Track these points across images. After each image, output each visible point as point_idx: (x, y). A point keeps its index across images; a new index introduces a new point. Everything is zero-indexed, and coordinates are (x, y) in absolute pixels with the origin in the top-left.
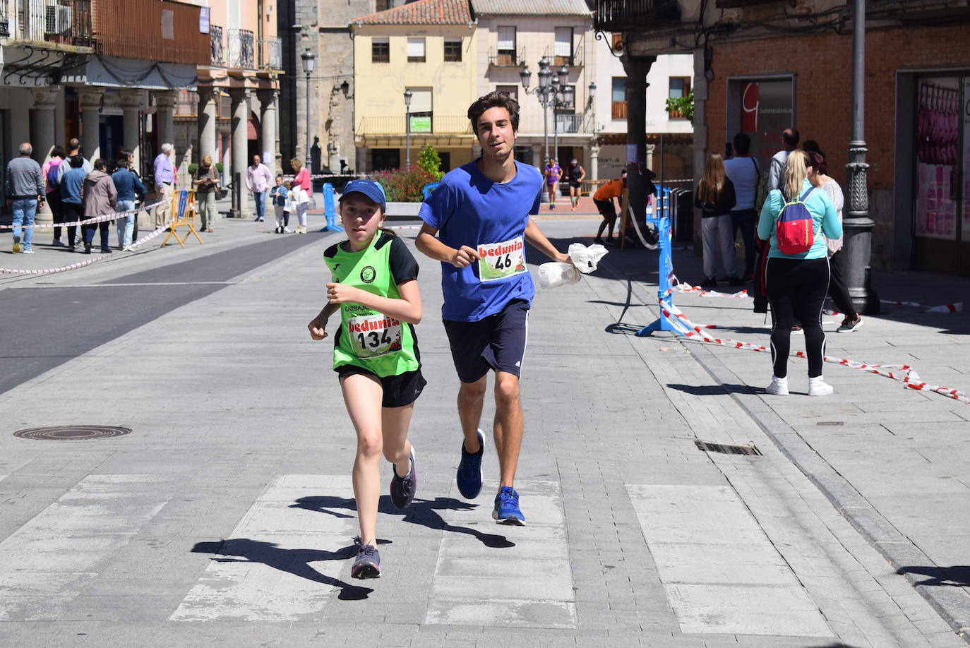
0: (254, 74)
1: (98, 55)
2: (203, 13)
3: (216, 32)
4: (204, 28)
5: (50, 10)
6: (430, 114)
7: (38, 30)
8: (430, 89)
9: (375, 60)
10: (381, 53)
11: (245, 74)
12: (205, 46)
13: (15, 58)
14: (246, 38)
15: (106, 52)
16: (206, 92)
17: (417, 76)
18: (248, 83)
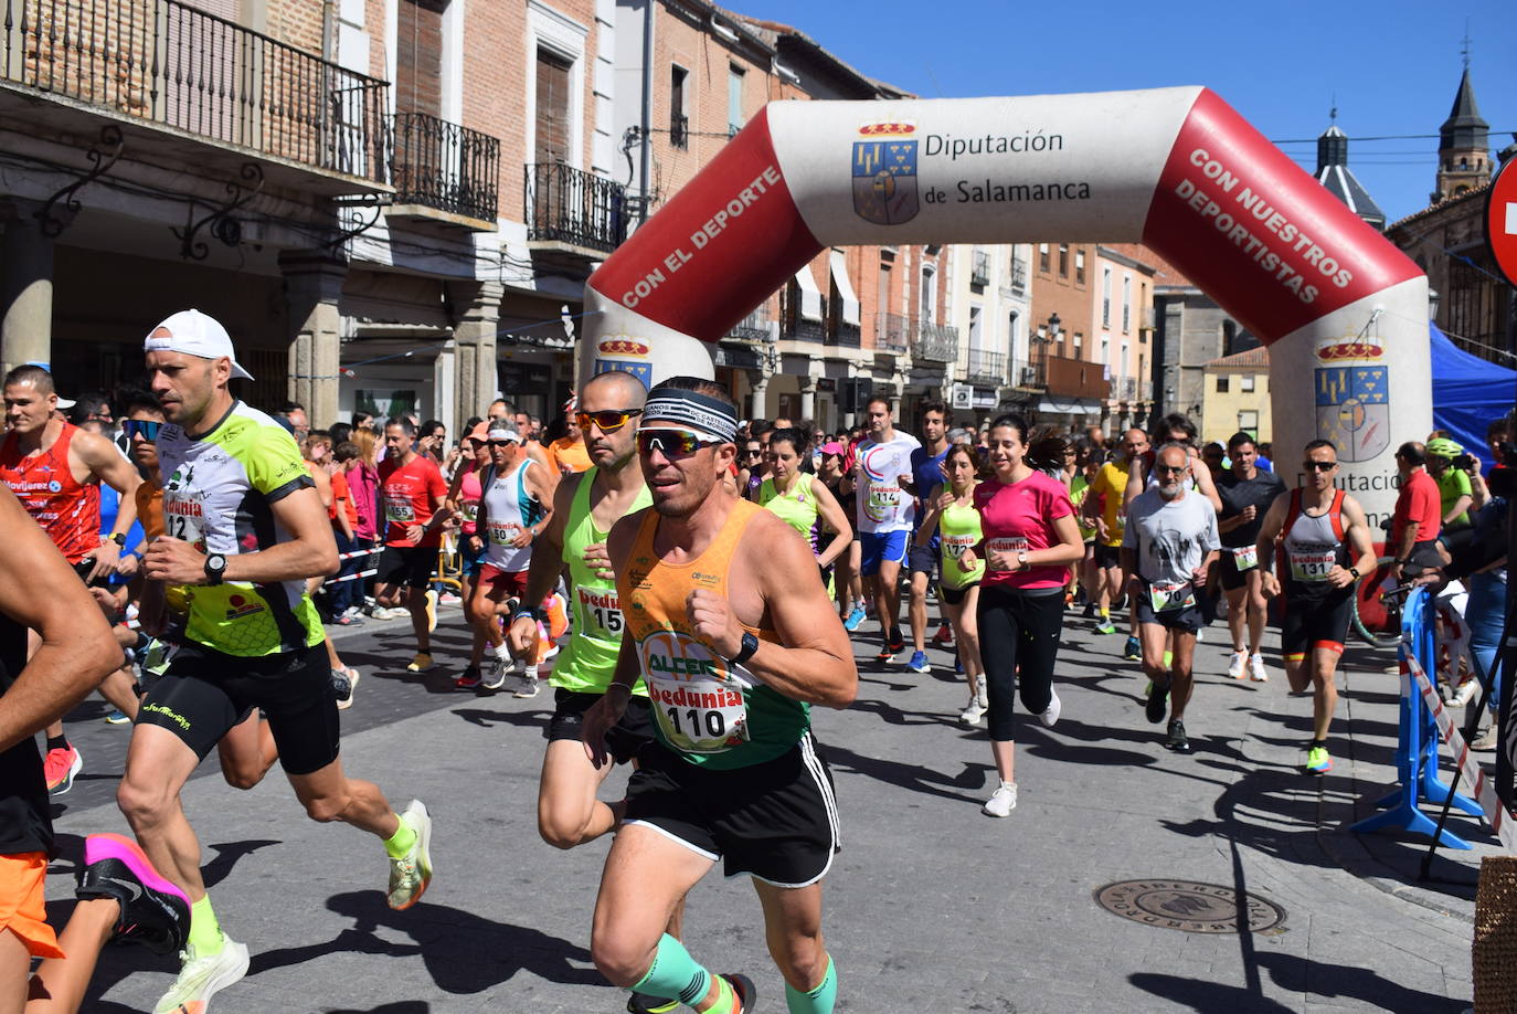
0: (1135, 403)
1: (1047, 394)
2: (1106, 369)
3: (1113, 380)
4: (1107, 377)
5: (1024, 370)
6: (1256, 429)
7: (1016, 380)
8: (1256, 412)
9: (1219, 390)
10: (1223, 386)
11: (1129, 403)
12: (1106, 388)
13: (1006, 397)
14: (1131, 382)
15: (1052, 392)
16: (1105, 413)
17: (1248, 402)
18: (1131, 409)
